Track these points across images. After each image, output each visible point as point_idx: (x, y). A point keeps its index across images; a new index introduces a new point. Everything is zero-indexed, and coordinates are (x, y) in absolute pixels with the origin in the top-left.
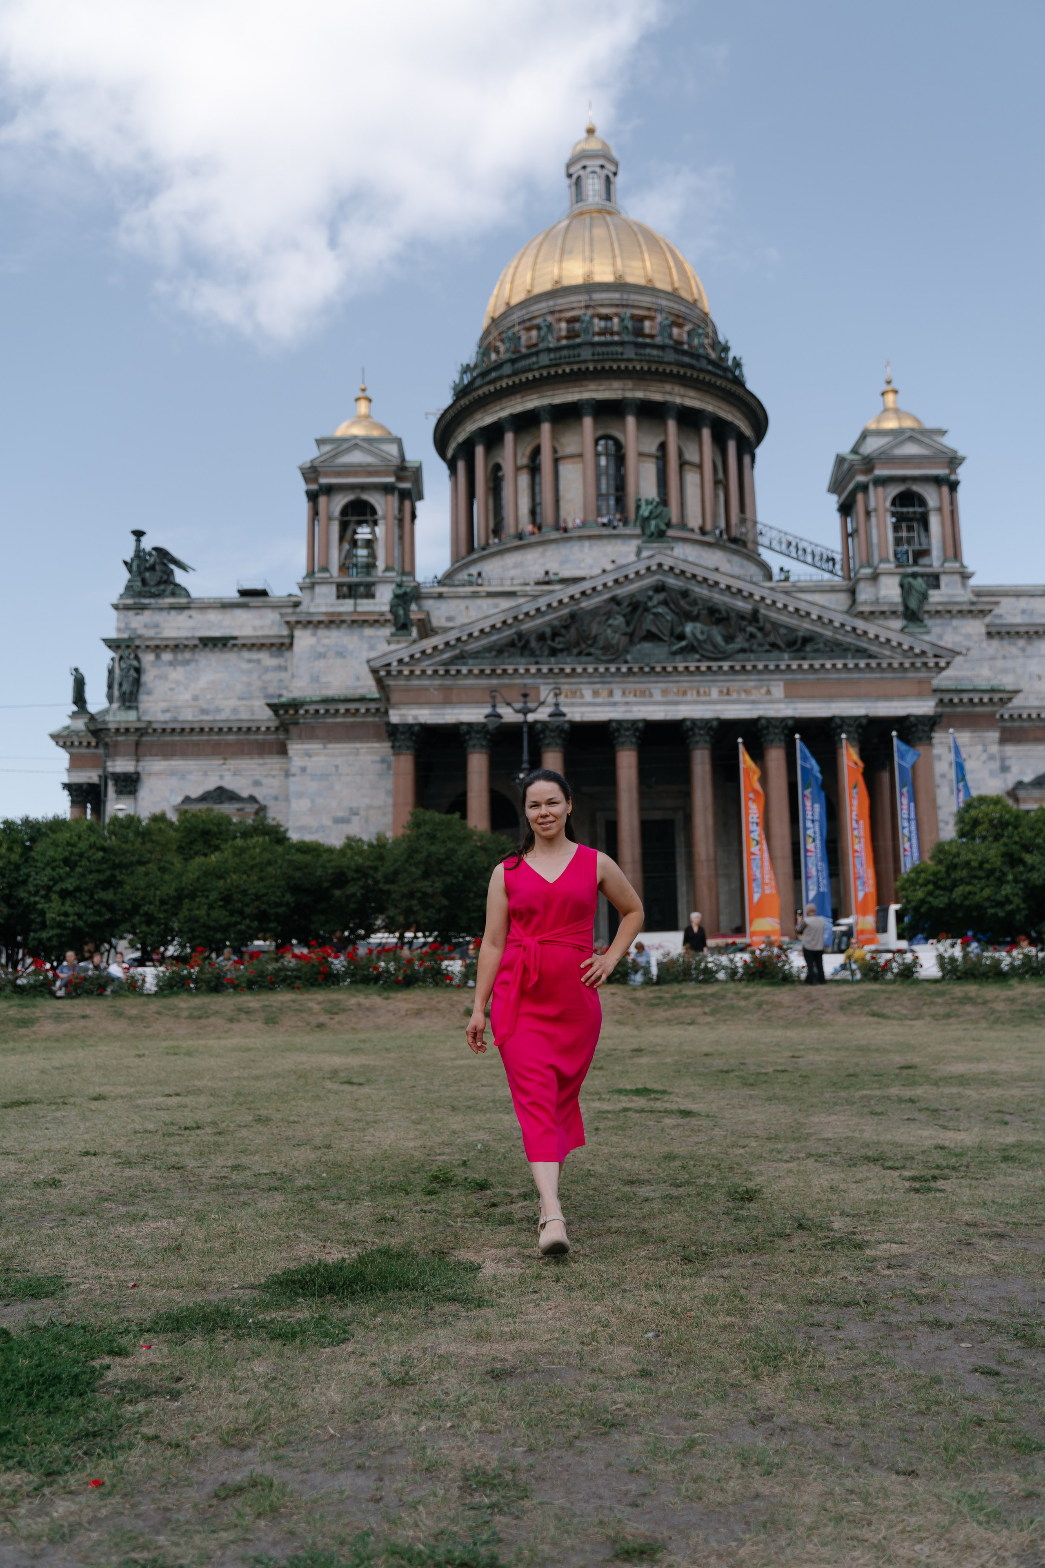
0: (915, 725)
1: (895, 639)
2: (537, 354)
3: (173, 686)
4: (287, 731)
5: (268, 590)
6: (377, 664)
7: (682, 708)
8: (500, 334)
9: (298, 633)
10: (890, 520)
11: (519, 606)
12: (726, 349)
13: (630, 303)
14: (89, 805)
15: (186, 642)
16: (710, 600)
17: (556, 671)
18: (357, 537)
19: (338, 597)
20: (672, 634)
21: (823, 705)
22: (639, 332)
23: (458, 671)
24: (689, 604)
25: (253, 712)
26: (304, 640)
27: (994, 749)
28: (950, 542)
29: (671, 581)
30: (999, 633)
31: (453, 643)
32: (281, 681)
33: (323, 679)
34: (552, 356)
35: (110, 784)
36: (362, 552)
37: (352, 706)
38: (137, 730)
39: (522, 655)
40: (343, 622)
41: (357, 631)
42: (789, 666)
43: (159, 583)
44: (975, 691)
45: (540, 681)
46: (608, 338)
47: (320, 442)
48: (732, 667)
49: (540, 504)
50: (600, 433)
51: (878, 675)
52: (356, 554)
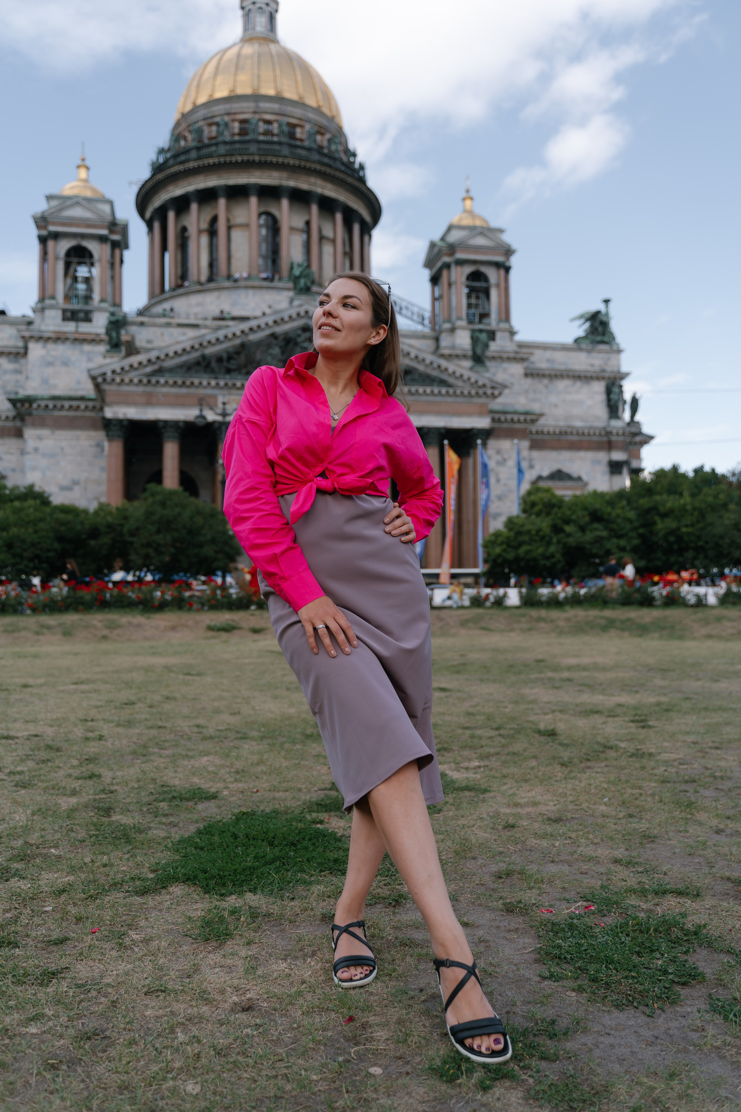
0: (475, 435)
2: (217, 144)
4: (23, 420)
5: (6, 311)
6: (96, 372)
8: (188, 126)
9: (32, 345)
10: (466, 291)
11: (203, 336)
12: (354, 155)
13: (286, 113)
18: (78, 274)
19: (63, 320)
22: (292, 136)
23: (157, 382)
26: (36, 350)
27: (525, 453)
28: (503, 308)
30: (532, 374)
31: (154, 360)
32: (17, 381)
33: (52, 382)
34: (228, 147)
36: (82, 287)
37: (74, 403)
39: (205, 372)
40: (67, 339)
41: (78, 346)
44: (515, 413)
45: (218, 390)
46: (270, 138)
47: (49, 198)
49: (217, 260)
50: (262, 209)
51: (454, 399)
52: (77, 288)
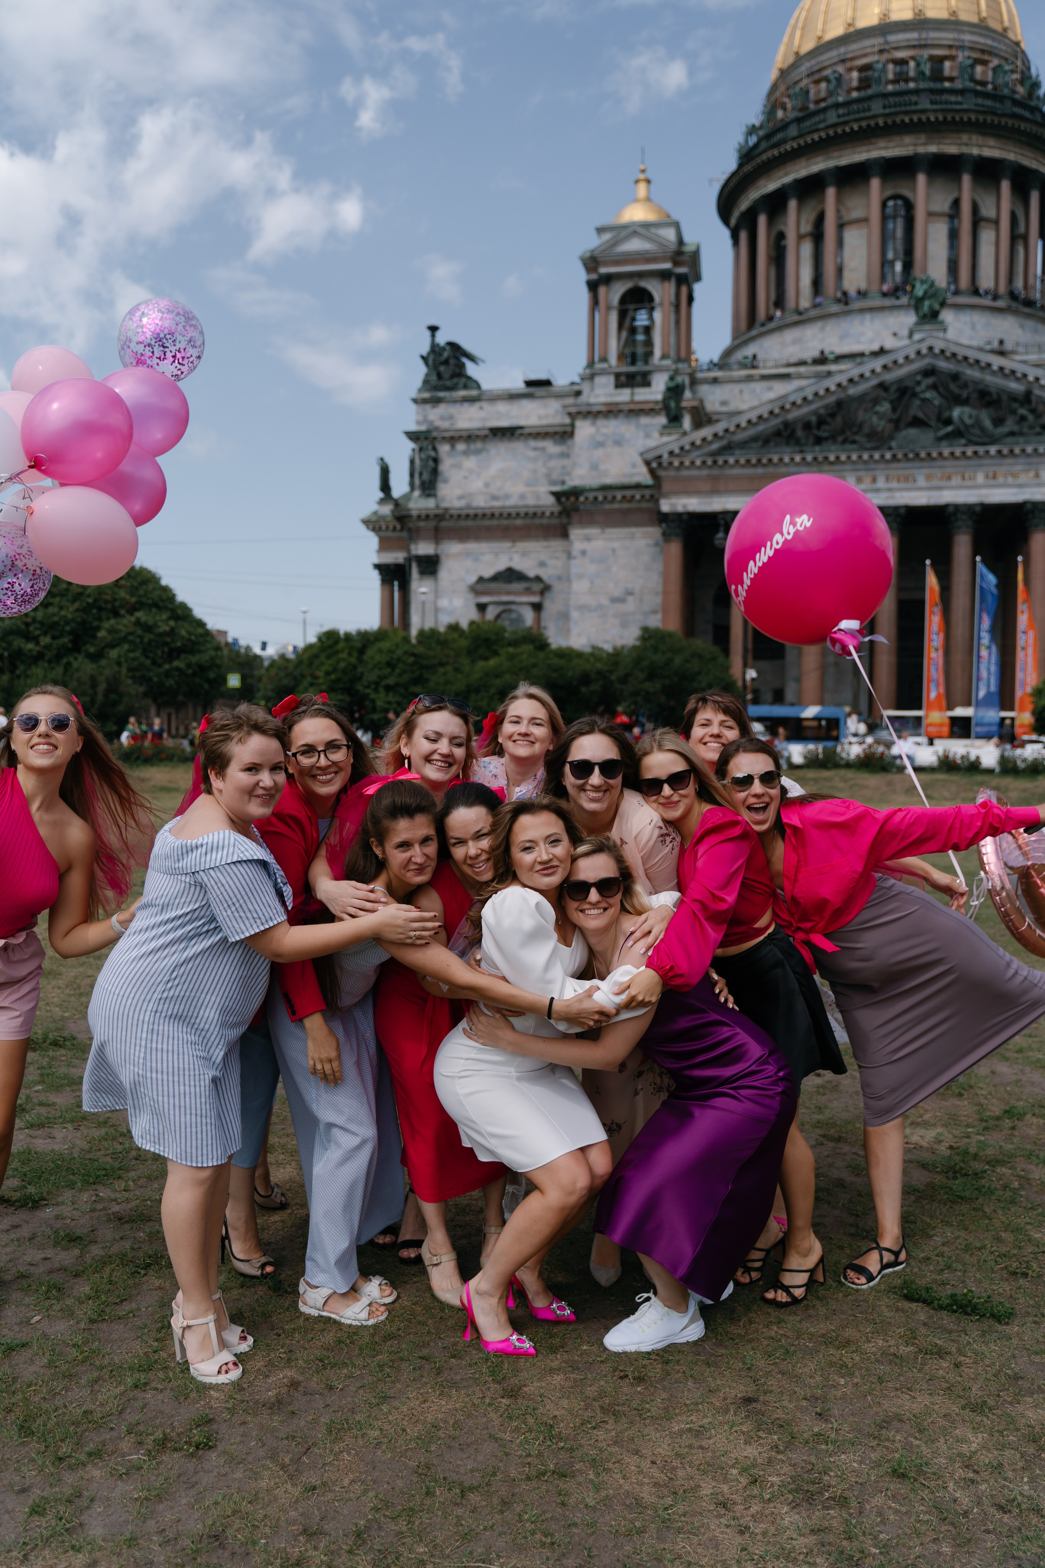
3: (467, 474)
4: (568, 517)
5: (552, 380)
6: (650, 456)
7: (945, 493)
8: (788, 89)
9: (579, 423)
11: (785, 396)
13: (929, 42)
14: (396, 583)
15: (478, 433)
16: (982, 381)
17: (820, 459)
18: (636, 323)
19: (617, 387)
20: (939, 419)
22: (937, 76)
23: (726, 462)
24: (959, 387)
25: (538, 498)
26: (584, 430)
29: (943, 365)
31: (721, 434)
32: (564, 467)
33: (602, 467)
34: (841, 111)
35: (414, 565)
36: (640, 337)
37: (628, 493)
38: (436, 516)
39: (787, 444)
40: (620, 412)
41: (633, 420)
43: (453, 376)
46: (902, 86)
47: (600, 230)
48: (999, 452)
49: (823, 275)
50: (889, 192)
52: (634, 342)
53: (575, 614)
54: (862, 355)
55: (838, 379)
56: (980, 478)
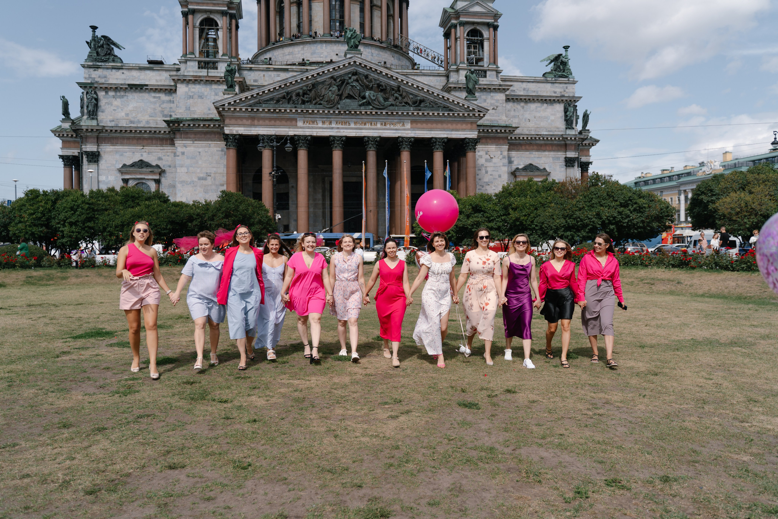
0: (469, 143)
1: (461, 102)
3: (115, 108)
4: (174, 133)
5: (163, 61)
6: (218, 105)
7: (363, 131)
9: (178, 85)
10: (466, 43)
11: (288, 78)
14: (73, 167)
15: (121, 86)
16: (378, 80)
18: (210, 36)
19: (199, 68)
20: (359, 96)
21: (428, 132)
23: (258, 110)
24: (368, 81)
25: (157, 123)
26: (182, 89)
27: (506, 153)
28: (492, 55)
29: (360, 70)
30: (513, 99)
31: (255, 96)
32: (171, 108)
33: (192, 109)
35: (84, 157)
36: (211, 44)
37: (207, 123)
38: (97, 130)
39: (288, 103)
40: (201, 81)
41: (208, 86)
42: (413, 113)
43: (106, 55)
44: (498, 126)
45: (297, 116)
48: (387, 113)
49: (302, 22)
51: (453, 119)
52: (208, 45)
53: (179, 186)
54: (322, 63)
55: (312, 73)
56: (379, 126)
